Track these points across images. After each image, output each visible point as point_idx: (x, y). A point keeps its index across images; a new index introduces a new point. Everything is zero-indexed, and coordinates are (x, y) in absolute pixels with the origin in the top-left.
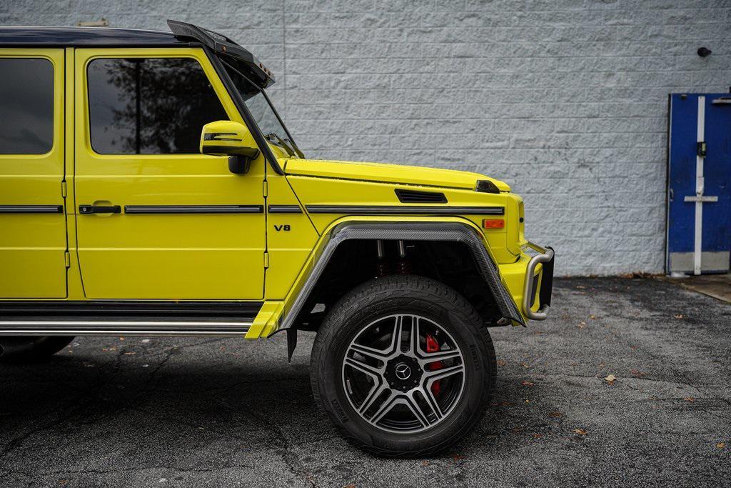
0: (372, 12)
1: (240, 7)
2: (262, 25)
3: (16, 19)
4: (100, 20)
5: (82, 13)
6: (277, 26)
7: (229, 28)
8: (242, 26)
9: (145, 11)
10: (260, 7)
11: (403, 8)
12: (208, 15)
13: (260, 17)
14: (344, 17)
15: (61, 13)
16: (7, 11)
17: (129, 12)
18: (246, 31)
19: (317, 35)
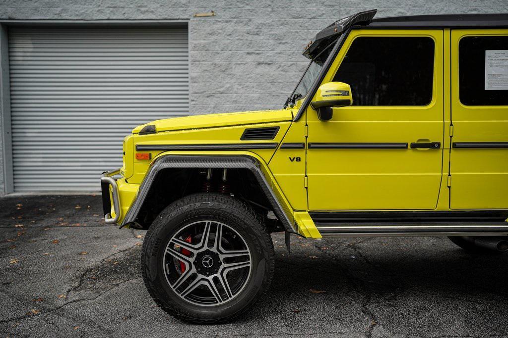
0: (402, 7)
1: (308, 4)
3: (152, 12)
4: (210, 11)
5: (198, 8)
6: (334, 17)
7: (300, 18)
8: (310, 17)
9: (242, 6)
10: (323, 3)
11: (425, 5)
12: (286, 9)
15: (183, 7)
16: (145, 6)
17: (230, 7)
18: (313, 20)
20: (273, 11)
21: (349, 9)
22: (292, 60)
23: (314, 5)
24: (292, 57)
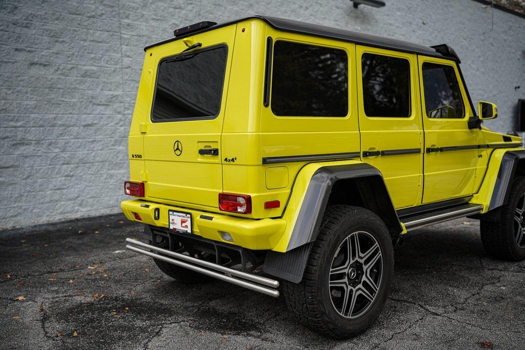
2: (104, 17)
13: (102, 10)
14: (158, 20)
19: (142, 30)
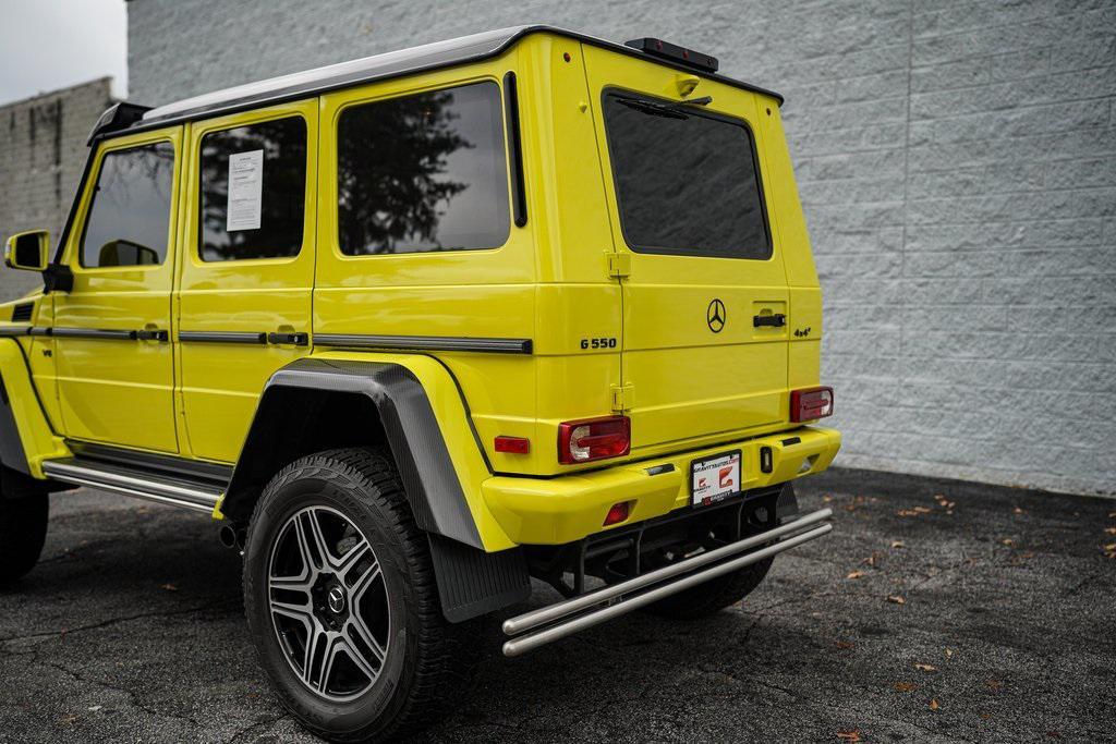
20: (767, 49)
21: (934, 12)
22: (802, 154)
23: (853, 18)
24: (803, 148)
